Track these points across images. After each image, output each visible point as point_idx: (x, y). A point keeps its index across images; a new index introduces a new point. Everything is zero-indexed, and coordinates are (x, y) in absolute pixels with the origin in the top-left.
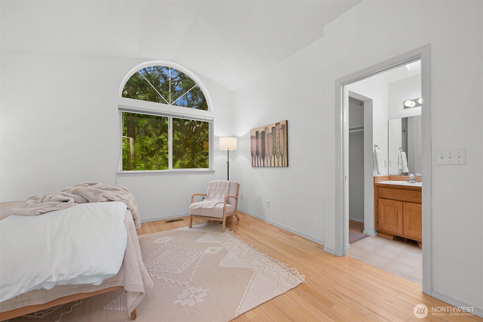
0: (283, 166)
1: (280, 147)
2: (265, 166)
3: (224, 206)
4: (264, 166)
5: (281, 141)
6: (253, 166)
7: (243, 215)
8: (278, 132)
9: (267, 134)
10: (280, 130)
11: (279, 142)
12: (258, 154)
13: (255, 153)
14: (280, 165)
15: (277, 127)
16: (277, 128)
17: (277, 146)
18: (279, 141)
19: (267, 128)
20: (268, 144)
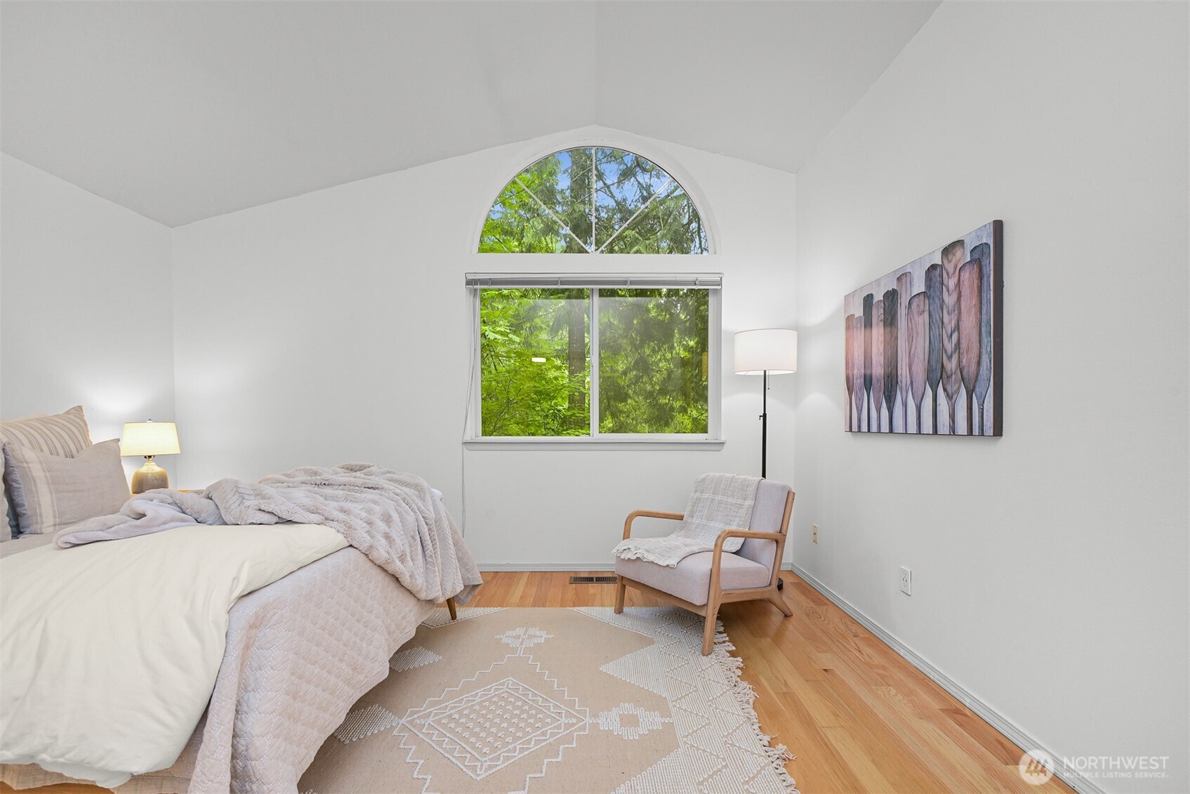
0: (976, 431)
1: (964, 345)
2: (895, 430)
3: (710, 567)
4: (891, 431)
5: (969, 322)
6: (851, 430)
7: (814, 601)
8: (952, 283)
9: (904, 300)
10: (962, 274)
11: (958, 328)
12: (871, 385)
13: (859, 382)
14: (962, 427)
15: (949, 262)
16: (950, 267)
17: (949, 346)
18: (958, 321)
19: (905, 274)
20: (910, 339)
